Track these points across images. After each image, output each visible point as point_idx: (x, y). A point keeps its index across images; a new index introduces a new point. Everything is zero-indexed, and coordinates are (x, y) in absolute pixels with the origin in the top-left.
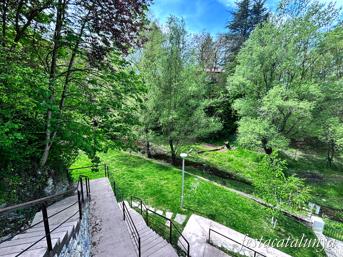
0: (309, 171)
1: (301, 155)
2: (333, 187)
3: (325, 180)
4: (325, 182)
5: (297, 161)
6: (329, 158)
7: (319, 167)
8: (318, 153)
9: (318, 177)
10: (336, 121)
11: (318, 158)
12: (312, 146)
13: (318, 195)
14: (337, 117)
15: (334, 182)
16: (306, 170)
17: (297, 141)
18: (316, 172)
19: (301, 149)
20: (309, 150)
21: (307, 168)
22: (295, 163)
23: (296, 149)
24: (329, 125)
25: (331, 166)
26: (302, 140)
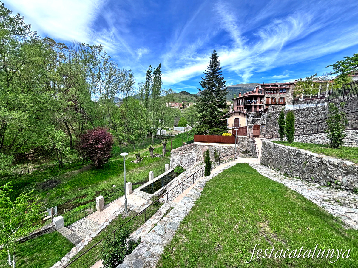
0: (46, 180)
1: (35, 168)
2: (67, 183)
3: (60, 181)
4: (61, 182)
5: (32, 176)
6: (59, 161)
7: (54, 172)
8: (50, 159)
9: (54, 181)
10: (52, 129)
11: (51, 164)
12: (44, 155)
13: (58, 197)
14: (53, 125)
15: (67, 179)
16: (43, 180)
17: (28, 154)
18: (52, 177)
19: (34, 161)
20: (42, 159)
21: (44, 178)
22: (30, 178)
23: (28, 163)
24: (49, 133)
25: (62, 167)
26: (32, 151)
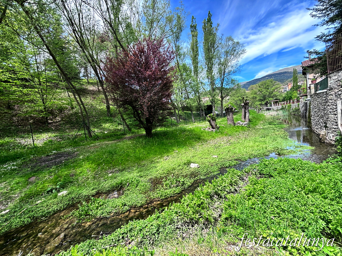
0: (54, 152)
9: (66, 155)
13: (52, 191)
25: (91, 137)
26: (58, 119)
